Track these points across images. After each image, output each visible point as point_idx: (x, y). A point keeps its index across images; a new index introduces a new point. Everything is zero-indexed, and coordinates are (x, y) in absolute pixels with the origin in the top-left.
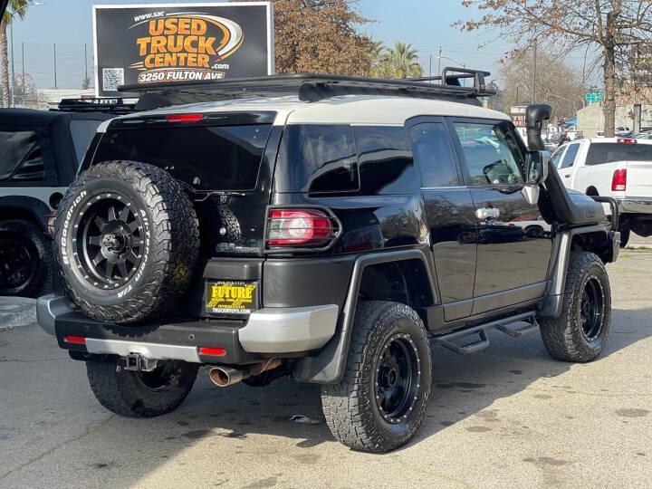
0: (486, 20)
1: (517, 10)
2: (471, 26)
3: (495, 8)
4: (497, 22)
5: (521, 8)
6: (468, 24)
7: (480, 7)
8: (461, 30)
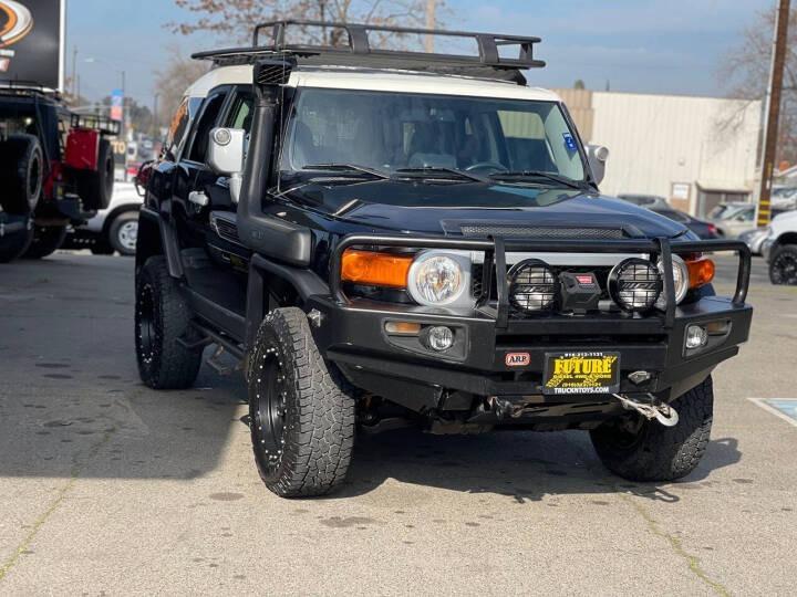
0: (202, 26)
1: (238, 16)
2: (185, 30)
3: (211, 12)
4: (216, 27)
5: (242, 15)
6: (182, 26)
7: (192, 9)
8: (174, 32)
